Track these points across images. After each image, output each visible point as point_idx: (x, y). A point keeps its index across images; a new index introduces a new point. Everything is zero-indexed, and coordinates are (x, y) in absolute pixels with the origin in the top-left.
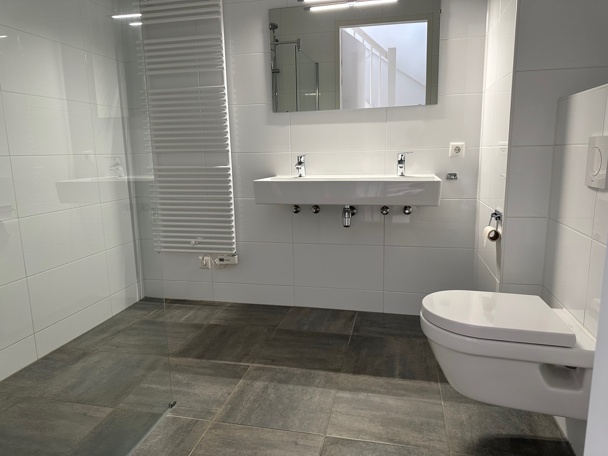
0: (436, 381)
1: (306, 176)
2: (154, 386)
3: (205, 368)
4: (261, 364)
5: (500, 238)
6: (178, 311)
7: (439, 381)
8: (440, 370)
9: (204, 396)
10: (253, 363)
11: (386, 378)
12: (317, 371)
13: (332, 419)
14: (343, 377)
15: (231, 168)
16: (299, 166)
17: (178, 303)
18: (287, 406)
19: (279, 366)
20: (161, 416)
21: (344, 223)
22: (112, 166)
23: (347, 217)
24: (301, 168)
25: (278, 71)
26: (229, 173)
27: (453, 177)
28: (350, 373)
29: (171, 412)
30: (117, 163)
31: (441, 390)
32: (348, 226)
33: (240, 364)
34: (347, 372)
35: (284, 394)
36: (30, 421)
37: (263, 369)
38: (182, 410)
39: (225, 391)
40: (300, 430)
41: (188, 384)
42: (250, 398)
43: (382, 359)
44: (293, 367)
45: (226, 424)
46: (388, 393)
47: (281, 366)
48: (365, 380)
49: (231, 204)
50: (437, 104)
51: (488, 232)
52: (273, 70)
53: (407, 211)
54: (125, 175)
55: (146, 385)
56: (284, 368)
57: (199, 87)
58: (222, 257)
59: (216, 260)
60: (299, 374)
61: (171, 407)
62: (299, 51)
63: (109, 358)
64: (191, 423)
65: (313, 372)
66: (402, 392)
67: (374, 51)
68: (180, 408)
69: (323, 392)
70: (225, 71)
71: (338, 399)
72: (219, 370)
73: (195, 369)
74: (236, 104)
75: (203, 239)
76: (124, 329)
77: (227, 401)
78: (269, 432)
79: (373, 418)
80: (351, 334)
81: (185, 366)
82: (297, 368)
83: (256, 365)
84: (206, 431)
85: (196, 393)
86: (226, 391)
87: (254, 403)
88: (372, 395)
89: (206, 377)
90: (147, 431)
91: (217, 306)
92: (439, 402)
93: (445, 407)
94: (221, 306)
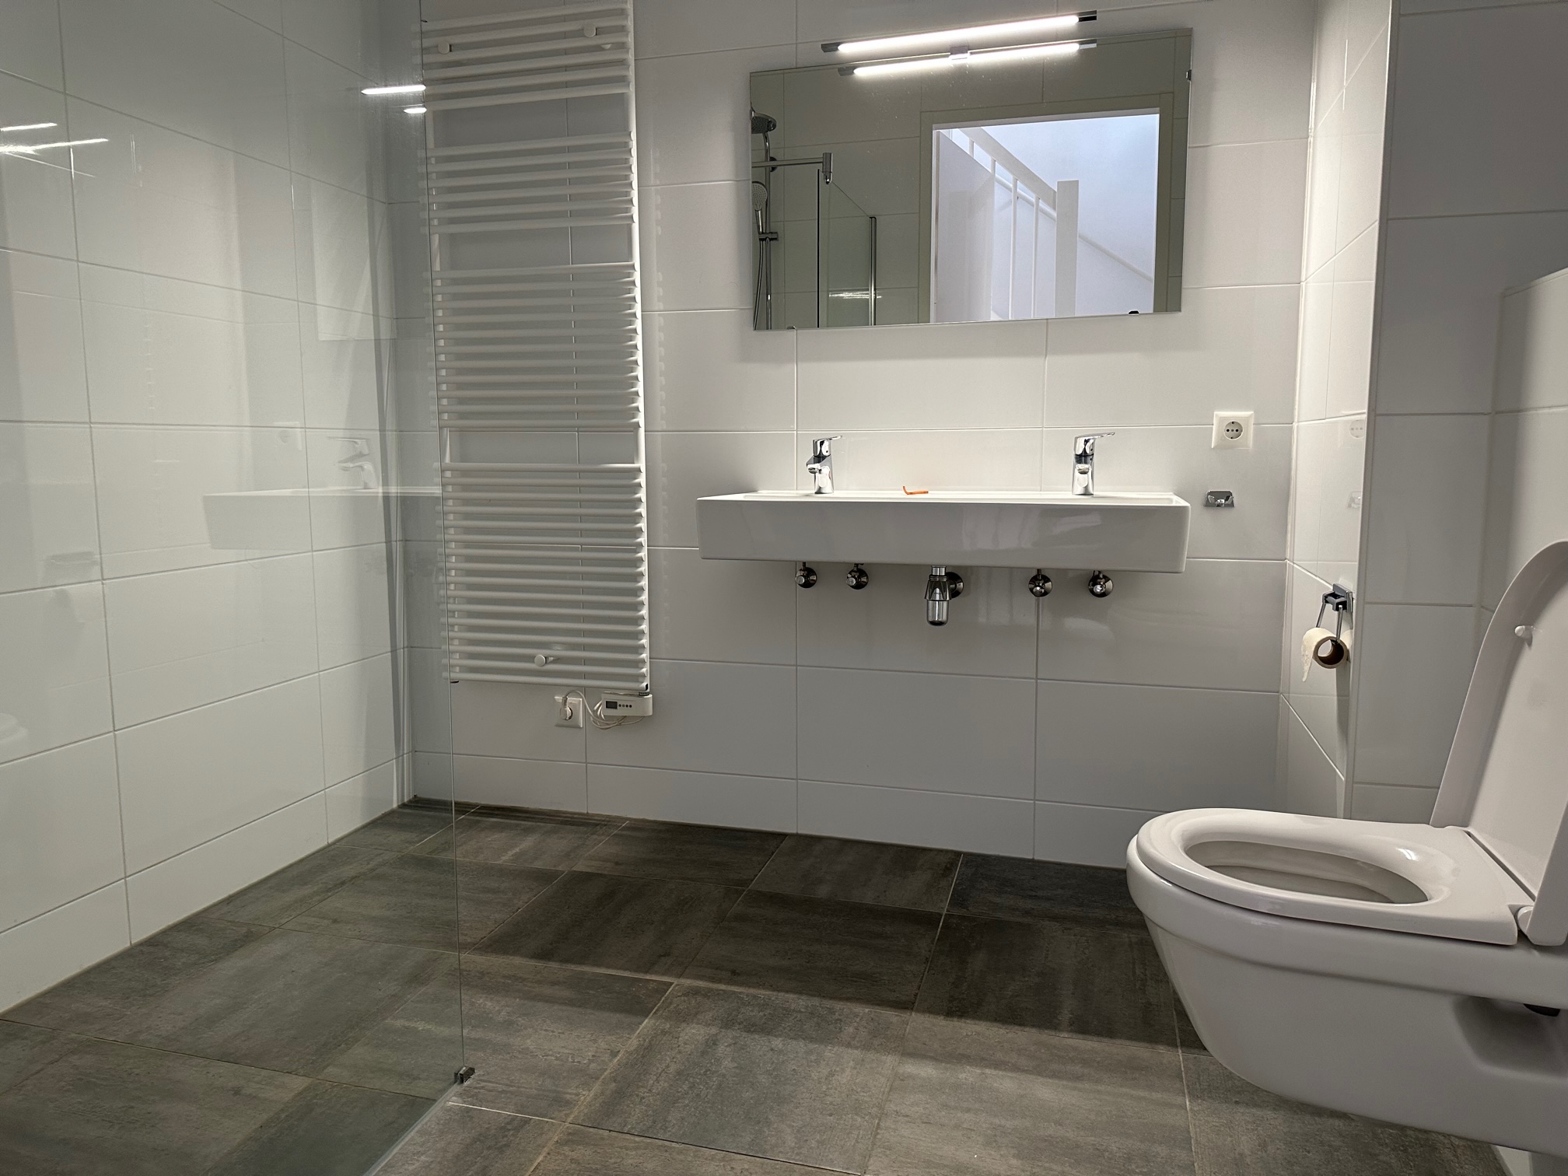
0: (1172, 1044)
1: (835, 492)
2: (421, 1026)
3: (553, 984)
4: (701, 980)
5: (1348, 659)
6: (496, 836)
7: (1179, 1044)
8: (1183, 1015)
9: (549, 1058)
10: (680, 976)
11: (1034, 1030)
12: (848, 1004)
13: (882, 1131)
14: (919, 1024)
15: (643, 469)
16: (817, 466)
17: (497, 815)
18: (764, 1093)
19: (749, 987)
20: (432, 1104)
21: (930, 614)
22: (346, 461)
23: (938, 598)
24: (820, 470)
25: (774, 236)
26: (637, 481)
27: (1223, 501)
28: (938, 1014)
29: (460, 1095)
30: (361, 453)
31: (1183, 1069)
32: (940, 623)
33: (648, 977)
34: (931, 1010)
35: (757, 1061)
36: (97, 1101)
37: (707, 994)
38: (490, 1091)
39: (603, 1045)
40: (797, 1158)
41: (509, 1024)
42: (668, 1067)
43: (1026, 979)
44: (787, 992)
45: (601, 1132)
46: (1039, 1071)
47: (754, 987)
48: (978, 1034)
49: (641, 560)
50: (1180, 311)
51: (1315, 644)
52: (763, 233)
53: (1098, 589)
54: (378, 485)
55: (399, 1023)
56: (762, 993)
57: (571, 266)
58: (612, 698)
59: (598, 705)
60: (803, 1010)
61: (459, 1081)
62: (827, 183)
63: (310, 949)
64: (509, 1127)
65: (838, 1005)
66: (1078, 1069)
67: (1022, 189)
68: (483, 1084)
69: (863, 1060)
70: (636, 227)
71: (902, 1080)
72: (591, 992)
73: (530, 984)
74: (662, 308)
75: (566, 650)
76: (353, 878)
77: (608, 1071)
78: (713, 1158)
79: (995, 1136)
80: (945, 912)
81: (504, 977)
82: (795, 996)
83: (687, 982)
84: (546, 1150)
85: (528, 1048)
86: (607, 1047)
87: (677, 1080)
88: (994, 1072)
89: (555, 1007)
90: (391, 1141)
91: (597, 825)
92: (1179, 1100)
93: (1195, 1115)
94: (606, 825)
